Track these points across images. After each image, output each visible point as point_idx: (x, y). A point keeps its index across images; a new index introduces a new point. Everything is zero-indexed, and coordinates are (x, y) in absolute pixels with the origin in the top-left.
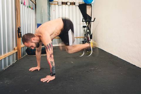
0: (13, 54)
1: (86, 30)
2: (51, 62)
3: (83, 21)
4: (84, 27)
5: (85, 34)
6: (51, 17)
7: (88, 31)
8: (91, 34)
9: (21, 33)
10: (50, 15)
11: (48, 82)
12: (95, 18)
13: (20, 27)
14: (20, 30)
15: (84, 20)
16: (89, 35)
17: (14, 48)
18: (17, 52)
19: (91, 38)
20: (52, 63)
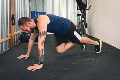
0: (6, 41)
1: (80, 19)
2: (42, 49)
3: (77, 9)
4: (79, 15)
5: (80, 23)
6: (45, 5)
7: (83, 19)
8: (86, 23)
9: (15, 20)
10: (44, 3)
11: (33, 70)
12: (90, 6)
13: (14, 14)
14: (14, 17)
15: (79, 8)
16: (84, 23)
17: (8, 35)
18: (10, 39)
19: (86, 27)
20: (43, 51)
